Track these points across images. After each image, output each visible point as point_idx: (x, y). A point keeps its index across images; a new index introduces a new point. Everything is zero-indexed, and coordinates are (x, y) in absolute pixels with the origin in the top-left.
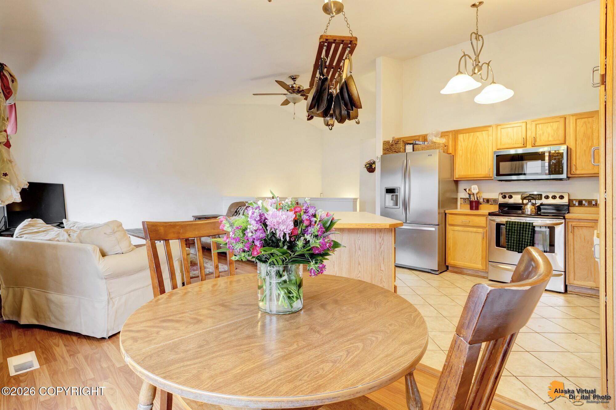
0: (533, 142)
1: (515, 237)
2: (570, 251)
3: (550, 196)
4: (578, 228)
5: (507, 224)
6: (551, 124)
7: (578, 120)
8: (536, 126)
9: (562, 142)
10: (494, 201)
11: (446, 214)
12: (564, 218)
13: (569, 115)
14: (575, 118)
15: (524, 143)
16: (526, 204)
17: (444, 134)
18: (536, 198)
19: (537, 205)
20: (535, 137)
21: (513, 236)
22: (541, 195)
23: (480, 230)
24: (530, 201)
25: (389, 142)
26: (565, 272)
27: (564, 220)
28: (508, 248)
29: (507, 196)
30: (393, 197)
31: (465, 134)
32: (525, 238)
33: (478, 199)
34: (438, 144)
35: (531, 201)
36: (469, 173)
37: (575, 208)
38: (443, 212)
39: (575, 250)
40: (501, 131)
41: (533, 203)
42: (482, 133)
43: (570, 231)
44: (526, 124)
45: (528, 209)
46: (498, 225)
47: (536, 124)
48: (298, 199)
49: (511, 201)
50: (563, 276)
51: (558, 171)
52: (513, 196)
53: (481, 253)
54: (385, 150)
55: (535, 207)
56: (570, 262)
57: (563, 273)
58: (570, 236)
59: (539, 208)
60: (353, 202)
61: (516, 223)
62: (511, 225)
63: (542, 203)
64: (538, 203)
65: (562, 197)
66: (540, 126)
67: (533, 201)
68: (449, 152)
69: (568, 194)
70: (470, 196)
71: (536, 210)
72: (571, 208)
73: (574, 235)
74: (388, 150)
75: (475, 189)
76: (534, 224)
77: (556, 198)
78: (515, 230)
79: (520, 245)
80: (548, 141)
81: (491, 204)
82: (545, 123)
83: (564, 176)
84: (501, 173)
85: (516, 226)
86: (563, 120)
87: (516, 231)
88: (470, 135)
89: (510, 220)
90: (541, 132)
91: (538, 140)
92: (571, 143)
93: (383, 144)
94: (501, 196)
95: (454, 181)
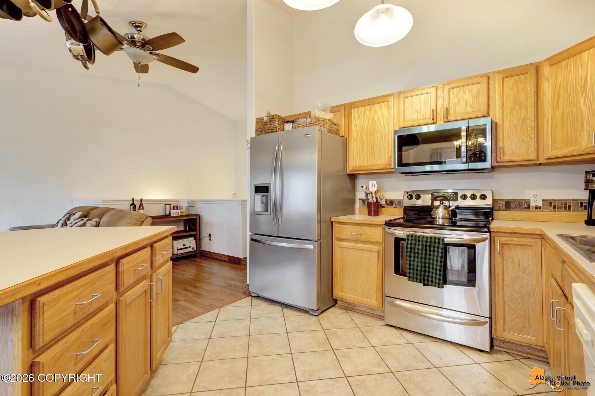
0: (446, 115)
1: (419, 260)
2: (498, 284)
3: (469, 196)
4: (509, 247)
5: (408, 240)
6: (470, 87)
7: (506, 80)
8: (449, 92)
9: (483, 114)
10: (398, 203)
11: (332, 223)
12: (489, 231)
13: (494, 73)
14: (501, 76)
15: (434, 118)
16: (437, 208)
17: (334, 110)
18: (450, 199)
19: (451, 209)
20: (448, 108)
21: (416, 259)
22: (456, 194)
23: (375, 248)
24: (441, 202)
25: (263, 119)
26: (490, 318)
27: (488, 234)
28: (410, 277)
29: (414, 196)
30: (263, 198)
31: (360, 108)
32: (433, 262)
33: (378, 200)
34: (322, 120)
35: (443, 203)
36: (366, 164)
37: (500, 212)
38: (328, 220)
39: (505, 282)
40: (404, 101)
41: (446, 206)
42: (381, 106)
43: (497, 252)
44: (436, 90)
45: (439, 214)
46: (398, 241)
47: (450, 89)
48: (180, 201)
49: (419, 203)
50: (487, 326)
51: (479, 156)
52: (421, 196)
53: (376, 283)
54: (258, 131)
55: (448, 211)
56: (497, 303)
57: (488, 320)
58: (498, 259)
59: (454, 213)
60: (241, 204)
61: (421, 239)
62: (413, 242)
63: (458, 205)
64: (453, 206)
65: (483, 197)
66: (455, 90)
67: (446, 203)
68: (341, 135)
69: (491, 192)
70: (367, 196)
71: (450, 216)
72: (495, 213)
73: (503, 258)
74: (262, 131)
75: (373, 185)
76: (445, 239)
77: (476, 197)
78: (418, 249)
79: (427, 274)
80: (466, 113)
81: (395, 207)
82: (462, 86)
83: (487, 165)
84: (404, 161)
85: (420, 243)
86: (485, 80)
87: (420, 252)
88: (366, 110)
89: (413, 233)
90: (456, 100)
91: (452, 112)
92: (496, 114)
93: (256, 122)
94: (406, 195)
95: (349, 175)
